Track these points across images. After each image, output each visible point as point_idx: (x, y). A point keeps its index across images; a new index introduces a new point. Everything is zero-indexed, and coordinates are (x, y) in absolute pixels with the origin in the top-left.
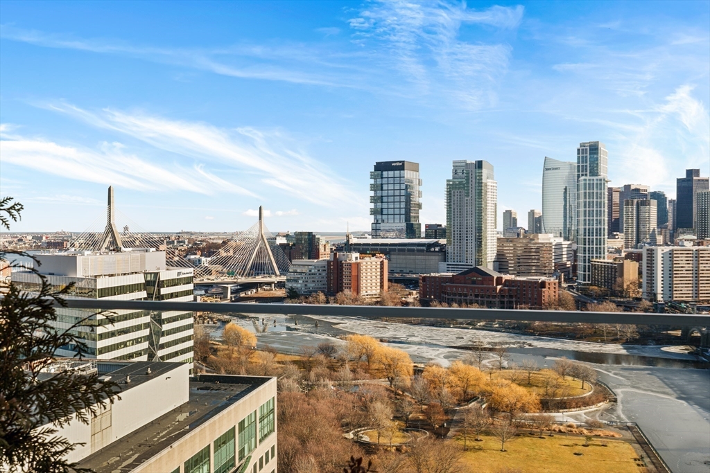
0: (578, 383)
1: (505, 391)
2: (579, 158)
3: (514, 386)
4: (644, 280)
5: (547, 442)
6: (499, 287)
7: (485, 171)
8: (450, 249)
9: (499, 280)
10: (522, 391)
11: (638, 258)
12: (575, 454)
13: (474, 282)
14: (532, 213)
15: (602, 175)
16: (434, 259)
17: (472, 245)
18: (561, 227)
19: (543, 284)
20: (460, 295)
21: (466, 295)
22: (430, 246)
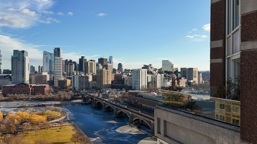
0: (57, 112)
1: (36, 118)
2: (54, 52)
3: (38, 116)
4: (72, 84)
5: (49, 130)
6: (31, 88)
7: (25, 54)
8: (13, 77)
9: (31, 86)
10: (41, 117)
11: (70, 78)
12: (57, 132)
13: (22, 87)
14: (39, 67)
15: (61, 57)
16: (7, 81)
17: (21, 76)
18: (49, 70)
19: (45, 87)
20: (17, 91)
21: (19, 91)
22: (5, 76)
